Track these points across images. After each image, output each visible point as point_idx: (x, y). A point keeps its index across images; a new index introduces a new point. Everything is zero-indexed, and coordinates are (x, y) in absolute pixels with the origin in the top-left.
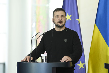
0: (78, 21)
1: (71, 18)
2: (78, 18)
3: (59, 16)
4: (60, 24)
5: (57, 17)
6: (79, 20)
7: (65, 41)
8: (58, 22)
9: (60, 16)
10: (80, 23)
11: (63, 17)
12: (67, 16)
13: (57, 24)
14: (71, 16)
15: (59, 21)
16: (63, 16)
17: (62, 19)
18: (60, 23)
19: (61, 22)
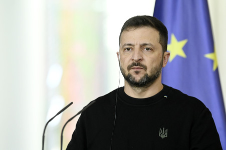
0: (212, 62)
1: (185, 49)
2: (212, 49)
3: (134, 46)
4: (137, 73)
5: (128, 49)
6: (215, 57)
7: (163, 134)
8: (129, 68)
9: (137, 47)
10: (217, 70)
11: (148, 49)
12: (170, 43)
13: (127, 73)
14: (183, 43)
15: (131, 62)
16: (148, 46)
17: (145, 57)
18: (135, 70)
19: (138, 68)
